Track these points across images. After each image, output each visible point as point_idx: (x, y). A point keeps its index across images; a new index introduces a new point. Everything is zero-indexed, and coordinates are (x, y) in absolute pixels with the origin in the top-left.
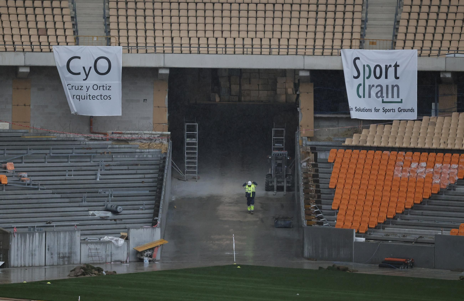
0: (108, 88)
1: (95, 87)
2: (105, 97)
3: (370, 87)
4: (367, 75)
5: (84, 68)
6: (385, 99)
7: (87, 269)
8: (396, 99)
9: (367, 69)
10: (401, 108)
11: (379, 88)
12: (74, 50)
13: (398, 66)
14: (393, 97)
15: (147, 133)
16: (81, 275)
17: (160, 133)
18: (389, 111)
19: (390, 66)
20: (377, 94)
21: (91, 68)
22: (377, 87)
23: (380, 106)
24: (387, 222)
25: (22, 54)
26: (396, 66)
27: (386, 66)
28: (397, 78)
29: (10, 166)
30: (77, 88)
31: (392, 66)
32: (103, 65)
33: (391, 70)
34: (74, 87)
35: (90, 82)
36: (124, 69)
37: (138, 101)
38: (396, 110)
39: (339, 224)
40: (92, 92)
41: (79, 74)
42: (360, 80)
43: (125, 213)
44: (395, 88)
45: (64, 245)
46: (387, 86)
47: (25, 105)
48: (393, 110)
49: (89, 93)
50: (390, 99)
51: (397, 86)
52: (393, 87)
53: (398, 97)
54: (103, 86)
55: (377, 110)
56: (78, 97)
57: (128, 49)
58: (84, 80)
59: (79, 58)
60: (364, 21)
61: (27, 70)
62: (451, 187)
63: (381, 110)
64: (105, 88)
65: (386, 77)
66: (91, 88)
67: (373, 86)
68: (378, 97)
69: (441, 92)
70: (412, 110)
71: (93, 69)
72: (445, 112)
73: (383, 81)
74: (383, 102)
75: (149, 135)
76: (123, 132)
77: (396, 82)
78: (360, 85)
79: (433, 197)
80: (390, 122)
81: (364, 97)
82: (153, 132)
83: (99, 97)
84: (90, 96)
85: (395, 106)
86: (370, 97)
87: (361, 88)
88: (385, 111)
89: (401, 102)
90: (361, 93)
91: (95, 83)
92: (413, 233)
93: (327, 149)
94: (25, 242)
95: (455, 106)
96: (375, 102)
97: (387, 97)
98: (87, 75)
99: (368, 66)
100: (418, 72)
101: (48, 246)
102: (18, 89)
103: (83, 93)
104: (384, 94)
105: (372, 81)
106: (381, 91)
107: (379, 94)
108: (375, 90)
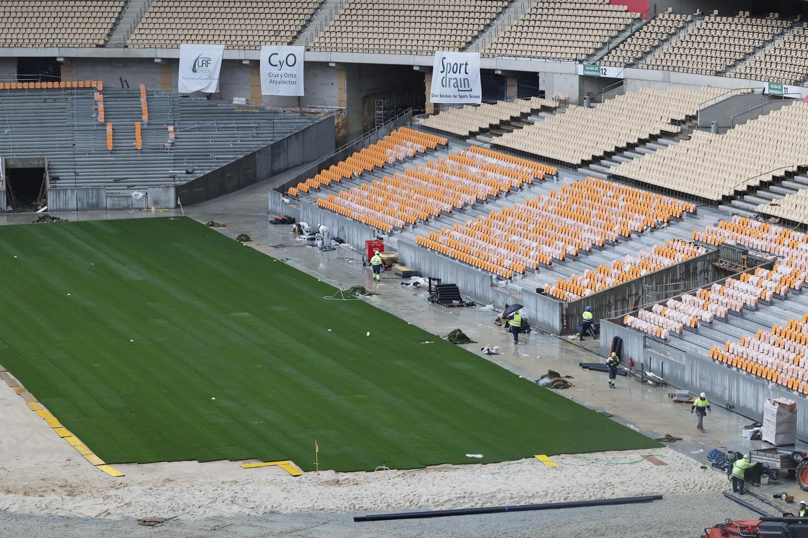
0: (294, 76)
1: (286, 75)
2: (292, 83)
3: (450, 79)
4: (448, 71)
5: (279, 61)
6: (460, 89)
8: (467, 88)
9: (449, 65)
10: (472, 95)
11: (455, 80)
12: (273, 48)
13: (468, 64)
14: (465, 87)
18: (463, 97)
19: (462, 64)
20: (454, 85)
23: (457, 93)
25: (243, 51)
26: (466, 64)
27: (460, 64)
28: (466, 73)
30: (275, 76)
31: (464, 64)
32: (291, 60)
33: (463, 67)
34: (273, 75)
35: (283, 72)
36: (305, 62)
37: (328, 84)
38: (468, 96)
40: (284, 79)
41: (276, 65)
42: (444, 74)
44: (466, 81)
46: (461, 79)
47: (258, 86)
48: (466, 96)
49: (282, 79)
50: (463, 88)
51: (467, 79)
52: (464, 80)
54: (291, 75)
55: (455, 97)
56: (276, 82)
58: (279, 70)
59: (277, 54)
63: (458, 96)
65: (460, 72)
66: (283, 76)
67: (452, 78)
68: (455, 87)
70: (478, 97)
71: (285, 62)
72: (510, 99)
73: (457, 75)
74: (459, 91)
76: (317, 106)
77: (466, 76)
81: (446, 87)
82: (332, 107)
83: (288, 83)
84: (282, 81)
85: (468, 93)
86: (449, 86)
87: (445, 79)
88: (461, 97)
89: (471, 91)
90: (444, 84)
91: (286, 72)
95: (516, 95)
96: (452, 91)
97: (461, 87)
98: (281, 67)
99: (450, 64)
100: (481, 70)
102: (253, 74)
103: (278, 79)
104: (459, 85)
105: (451, 75)
106: (457, 82)
107: (456, 85)
108: (453, 82)
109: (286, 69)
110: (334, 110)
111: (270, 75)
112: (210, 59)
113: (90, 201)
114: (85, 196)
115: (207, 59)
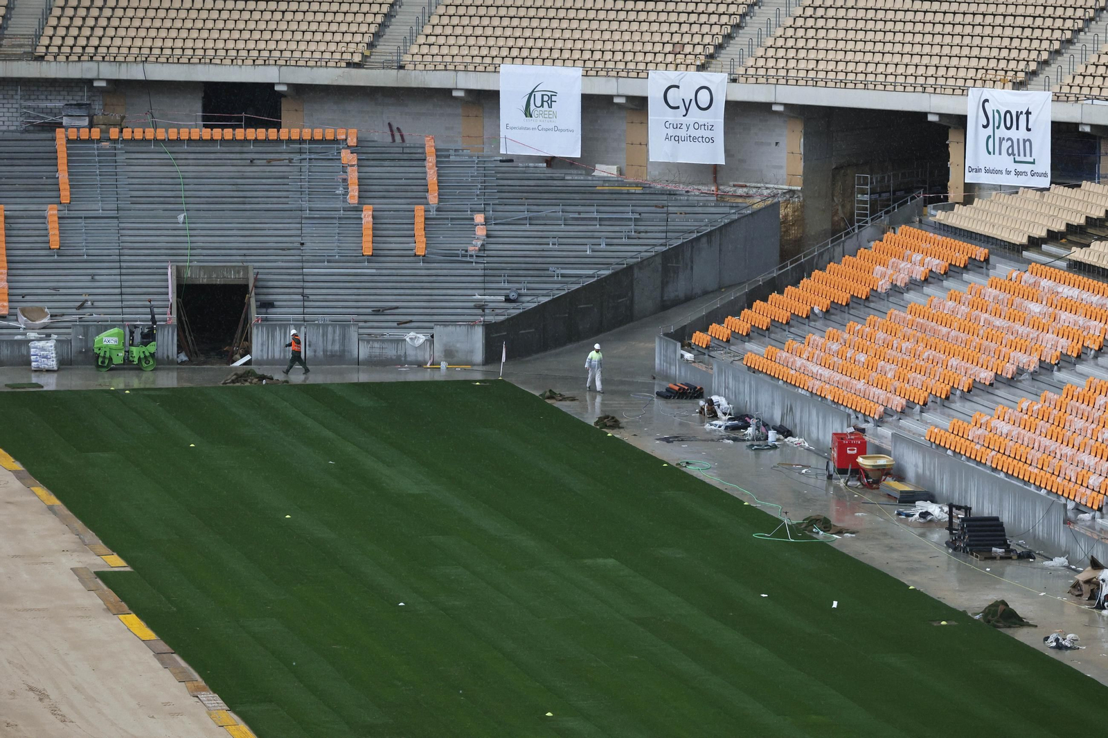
0: (710, 127)
1: (696, 126)
2: (707, 140)
3: (1001, 140)
4: (996, 125)
5: (683, 100)
6: (1018, 159)
8: (1028, 158)
9: (996, 115)
10: (1035, 171)
11: (1009, 143)
12: (672, 76)
13: (1030, 113)
14: (1025, 156)
17: (786, 187)
18: (1021, 174)
19: (1021, 113)
20: (1008, 150)
21: (691, 100)
22: (1008, 140)
23: (1013, 167)
25: (614, 79)
26: (1028, 113)
27: (1017, 112)
28: (1028, 130)
30: (675, 127)
31: (1024, 113)
32: (704, 98)
33: (1023, 118)
34: (671, 125)
35: (690, 119)
36: (728, 103)
37: (769, 144)
38: (1030, 173)
40: (692, 132)
41: (678, 108)
42: (989, 130)
44: (1027, 143)
46: (1018, 140)
47: (640, 144)
48: (1026, 173)
49: (689, 133)
50: (1022, 158)
51: (1029, 140)
52: (1025, 141)
53: (1031, 156)
54: (705, 125)
55: (1008, 173)
56: (677, 138)
58: (683, 116)
59: (678, 87)
61: (622, 101)
63: (1013, 173)
64: (706, 127)
65: (1017, 129)
66: (691, 127)
67: (1004, 139)
68: (1009, 155)
69: (1103, 150)
70: (1045, 175)
71: (693, 102)
73: (1013, 133)
74: (1015, 162)
76: (748, 184)
77: (1026, 135)
78: (989, 137)
81: (994, 154)
82: (776, 186)
83: (700, 139)
84: (690, 136)
85: (1027, 168)
86: (1000, 154)
87: (991, 140)
88: (1018, 173)
89: (1033, 163)
90: (991, 149)
91: (697, 120)
96: (1004, 161)
97: (1019, 155)
98: (687, 110)
99: (998, 111)
102: (632, 123)
103: (682, 133)
104: (1016, 152)
105: (1002, 132)
106: (1012, 146)
107: (1010, 151)
108: (1006, 145)
109: (695, 115)
110: (780, 191)
111: (667, 125)
112: (555, 94)
113: (329, 348)
114: (321, 339)
115: (549, 94)
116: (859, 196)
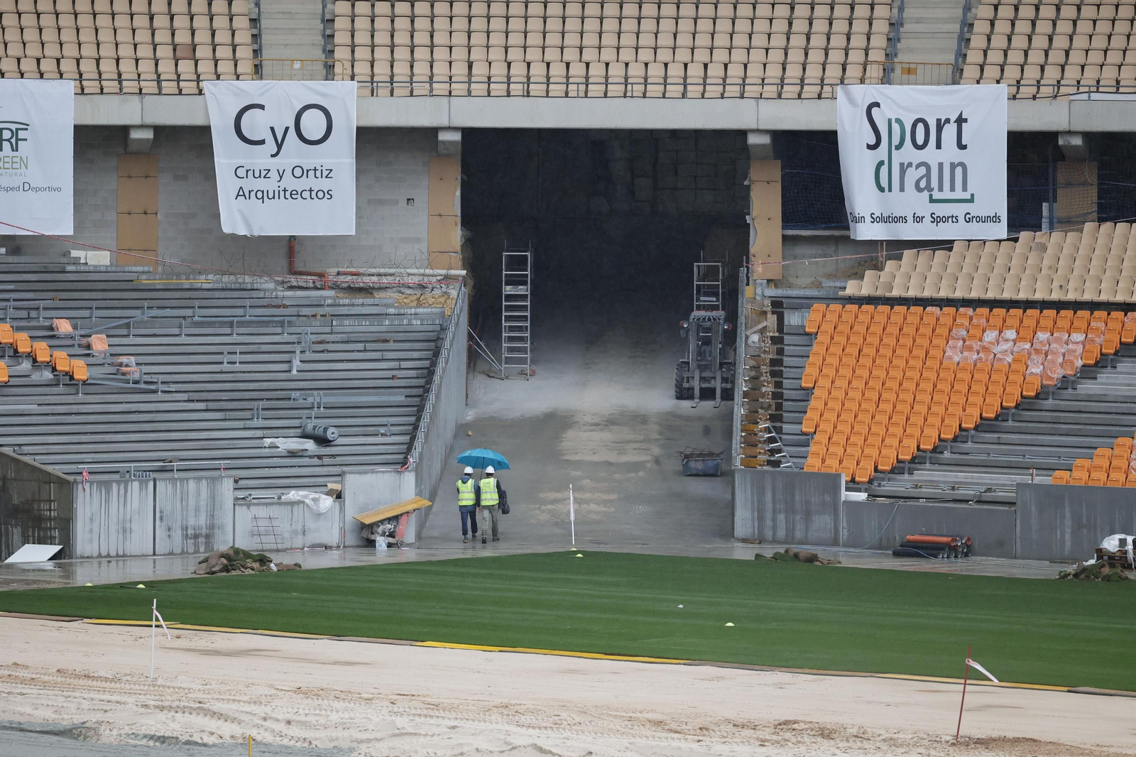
0: (325, 173)
1: (298, 172)
2: (320, 195)
3: (903, 169)
4: (896, 141)
5: (272, 129)
6: (936, 195)
7: (234, 559)
8: (959, 194)
9: (896, 127)
10: (972, 215)
11: (923, 170)
12: (251, 89)
13: (966, 120)
14: (953, 189)
15: (413, 274)
16: (221, 571)
17: (443, 272)
18: (944, 219)
19: (948, 121)
20: (918, 182)
21: (287, 129)
22: (918, 166)
23: (925, 209)
24: (918, 460)
25: (136, 98)
26: (961, 121)
27: (939, 121)
28: (962, 147)
29: (100, 343)
30: (257, 175)
31: (952, 121)
32: (313, 124)
33: (950, 132)
34: (250, 173)
35: (285, 161)
36: (362, 132)
37: (396, 202)
38: (961, 219)
39: (813, 464)
40: (289, 183)
41: (262, 142)
42: (881, 153)
43: (344, 443)
44: (959, 170)
45: (197, 510)
46: (941, 165)
47: (145, 213)
48: (954, 219)
49: (283, 184)
50: (946, 194)
51: (963, 165)
52: (953, 166)
53: (965, 189)
54: (315, 170)
55: (918, 219)
56: (260, 195)
57: (372, 86)
58: (272, 156)
59: (262, 107)
60: (895, 25)
61: (149, 135)
62: (1066, 383)
63: (928, 219)
64: (318, 174)
65: (939, 146)
66: (288, 174)
67: (910, 165)
68: (919, 190)
69: (1061, 179)
70: (996, 219)
71: (292, 132)
72: (1071, 223)
73: (930, 154)
74: (932, 200)
75: (418, 277)
76: (361, 271)
77: (959, 156)
78: (881, 163)
79: (1026, 404)
80: (947, 245)
81: (890, 190)
82: (428, 271)
83: (306, 194)
84: (285, 190)
85: (959, 209)
86: (902, 189)
87: (884, 170)
88: (936, 220)
89: (971, 200)
90: (884, 183)
91: (296, 162)
92: (972, 481)
93: (803, 304)
94: (107, 501)
95: (1093, 210)
96: (910, 201)
97: (941, 189)
98: (279, 146)
99: (898, 121)
100: (1010, 134)
101: (161, 512)
102: (130, 177)
103: (270, 185)
104: (934, 183)
105: (908, 153)
106: (928, 175)
107: (923, 184)
108: (912, 175)
109: (296, 154)
111: (241, 172)
112: (25, 126)
113: (191, 522)
114: (178, 504)
115: (13, 127)
116: (508, 288)
